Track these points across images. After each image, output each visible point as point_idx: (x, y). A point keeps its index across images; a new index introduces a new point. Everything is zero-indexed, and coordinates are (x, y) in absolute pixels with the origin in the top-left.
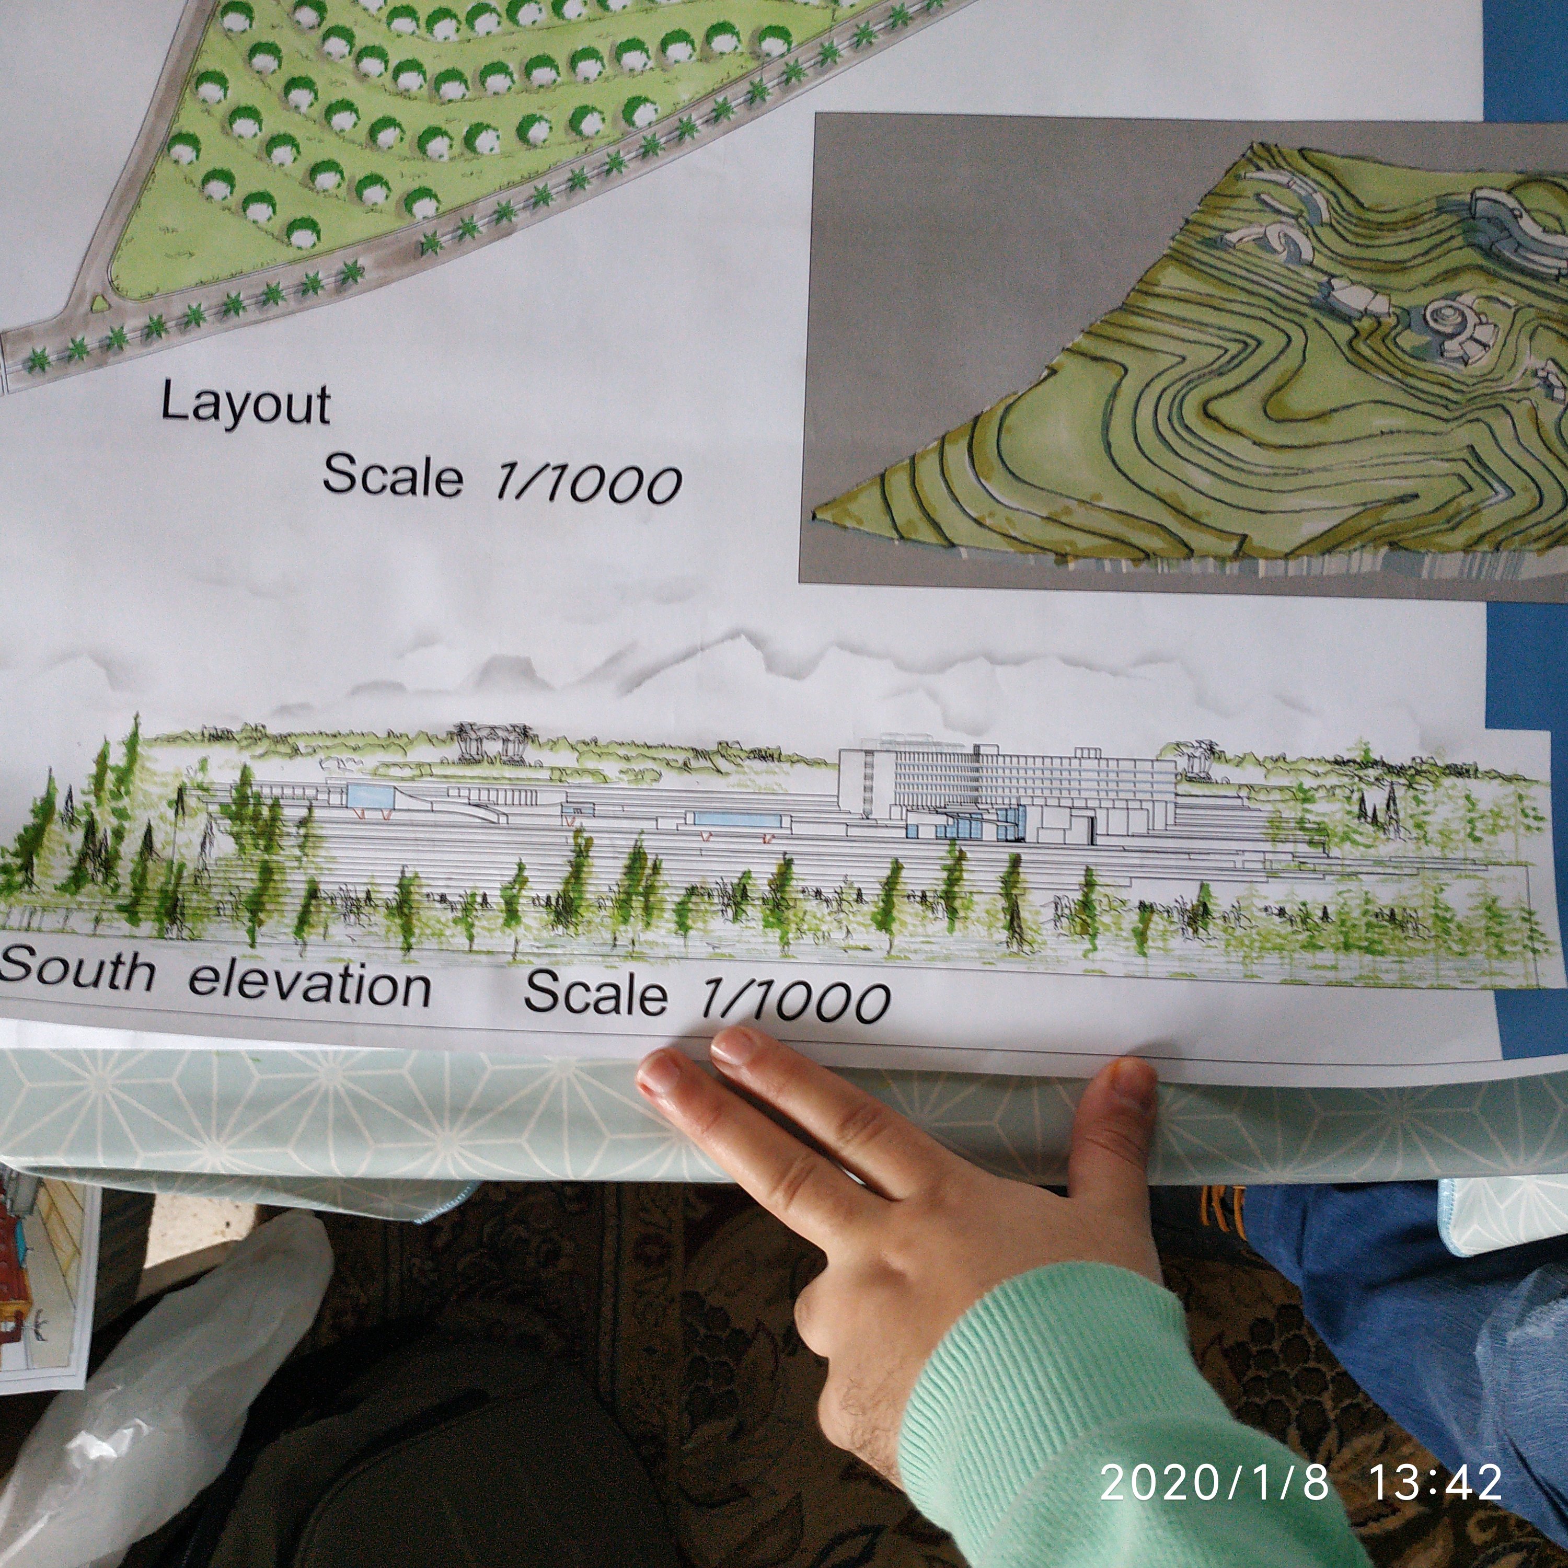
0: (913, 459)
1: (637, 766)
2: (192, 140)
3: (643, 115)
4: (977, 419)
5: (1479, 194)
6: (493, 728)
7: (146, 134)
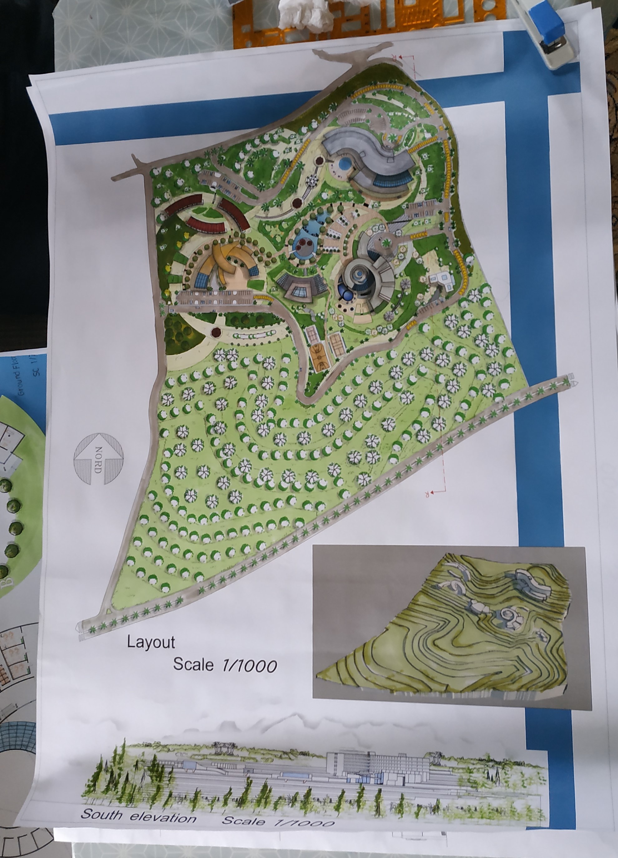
0: (346, 658)
1: (267, 756)
2: (133, 558)
3: (262, 547)
4: (364, 645)
5: (518, 571)
6: (224, 744)
7: (120, 557)
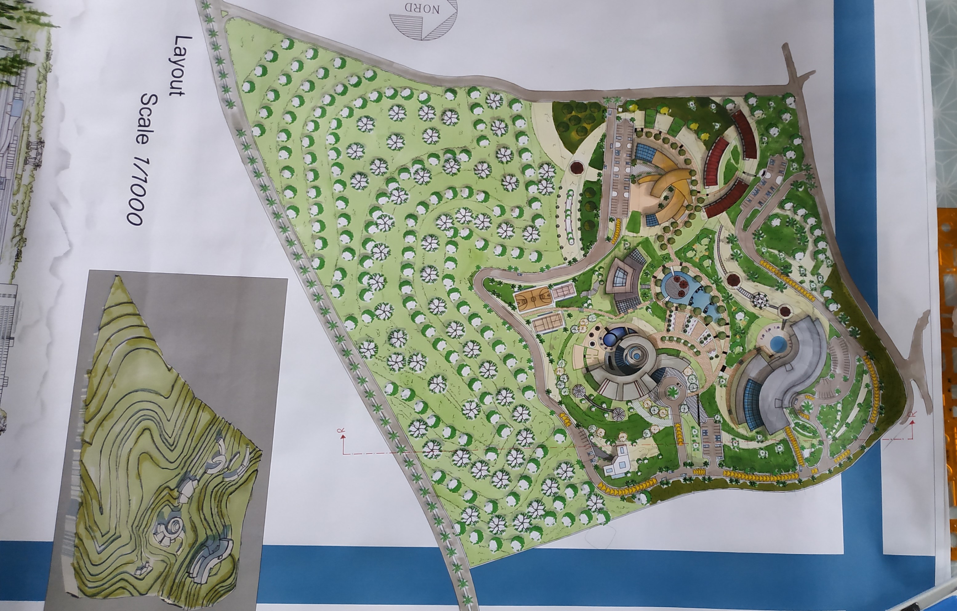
0: (139, 315)
1: (20, 208)
2: (291, 47)
3: (291, 213)
4: (154, 340)
5: (231, 542)
6: (41, 154)
7: (294, 30)
